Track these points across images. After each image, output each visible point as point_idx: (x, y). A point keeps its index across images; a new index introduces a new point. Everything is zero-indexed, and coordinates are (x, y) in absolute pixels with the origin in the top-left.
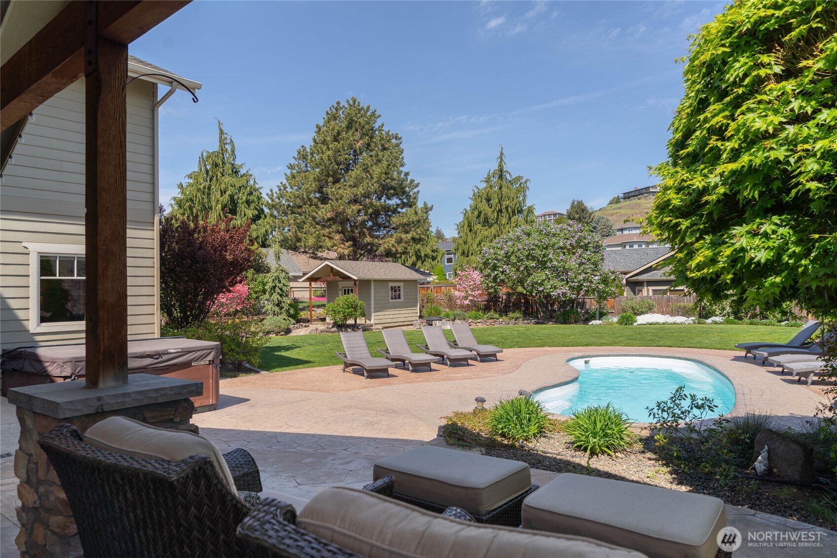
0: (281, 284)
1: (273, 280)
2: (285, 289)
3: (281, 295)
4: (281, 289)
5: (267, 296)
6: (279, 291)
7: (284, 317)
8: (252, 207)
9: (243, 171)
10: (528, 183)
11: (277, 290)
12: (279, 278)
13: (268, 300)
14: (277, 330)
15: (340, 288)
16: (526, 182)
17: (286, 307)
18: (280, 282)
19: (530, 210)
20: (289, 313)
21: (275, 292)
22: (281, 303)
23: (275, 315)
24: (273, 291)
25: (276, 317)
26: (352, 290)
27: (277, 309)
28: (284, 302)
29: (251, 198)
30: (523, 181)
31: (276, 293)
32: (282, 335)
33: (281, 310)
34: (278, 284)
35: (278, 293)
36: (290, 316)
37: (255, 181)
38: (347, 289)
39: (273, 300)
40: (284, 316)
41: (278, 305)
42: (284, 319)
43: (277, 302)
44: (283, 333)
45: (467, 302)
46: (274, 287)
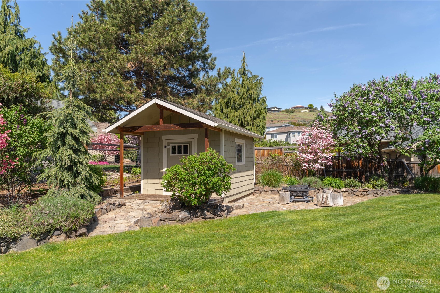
0: (77, 131)
1: (62, 123)
2: (83, 138)
3: (76, 151)
4: (76, 139)
5: (48, 151)
6: (73, 143)
7: (82, 191)
8: (36, 69)
9: (28, 36)
10: (262, 80)
11: (69, 140)
12: (72, 119)
13: (47, 159)
14: (69, 224)
15: (165, 144)
16: (261, 79)
17: (84, 172)
18: (74, 126)
19: (264, 100)
20: (91, 183)
21: (64, 144)
22: (75, 165)
23: (62, 186)
24: (60, 143)
25: (64, 191)
26: (186, 147)
27: (67, 176)
28: (81, 163)
29: (35, 61)
30: (259, 78)
31: (66, 147)
32: (81, 235)
33: (75, 177)
34: (70, 130)
35: (71, 148)
36: (92, 187)
37: (40, 46)
38: (177, 145)
39: (61, 160)
40: (81, 189)
41: (69, 168)
42: (82, 196)
43: (68, 162)
44: (84, 230)
45: (317, 166)
46: (63, 136)
